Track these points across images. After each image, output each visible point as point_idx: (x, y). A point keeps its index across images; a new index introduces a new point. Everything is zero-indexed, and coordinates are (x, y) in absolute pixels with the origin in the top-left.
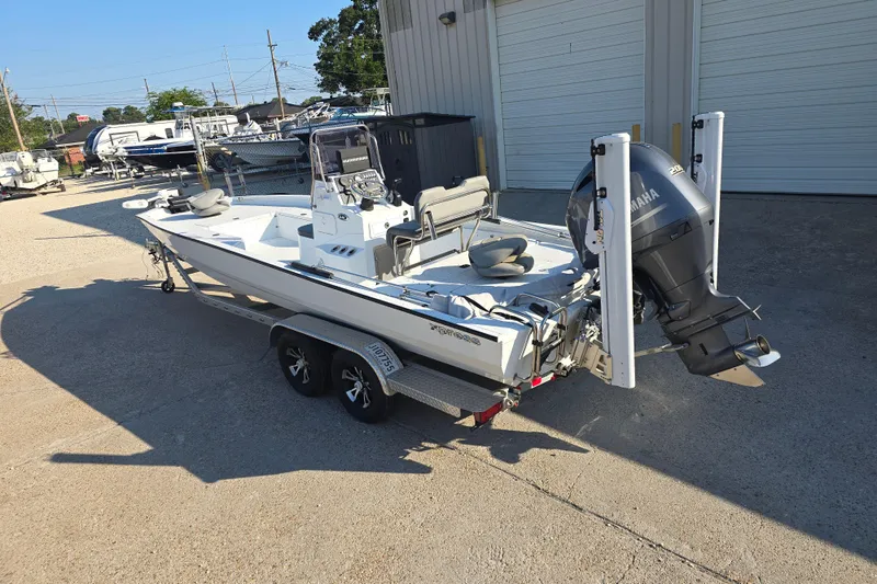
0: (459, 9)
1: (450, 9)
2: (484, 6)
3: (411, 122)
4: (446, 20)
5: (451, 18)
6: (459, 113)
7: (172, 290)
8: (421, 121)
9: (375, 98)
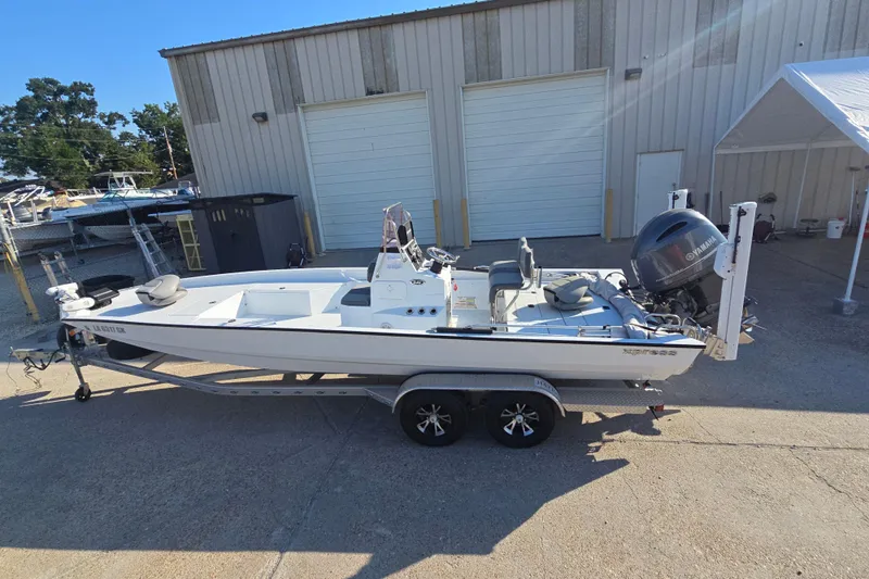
0: (270, 110)
1: (261, 110)
2: (296, 111)
3: (249, 201)
4: (260, 118)
5: (263, 117)
6: (285, 193)
7: (88, 397)
8: (262, 200)
9: (113, 181)
